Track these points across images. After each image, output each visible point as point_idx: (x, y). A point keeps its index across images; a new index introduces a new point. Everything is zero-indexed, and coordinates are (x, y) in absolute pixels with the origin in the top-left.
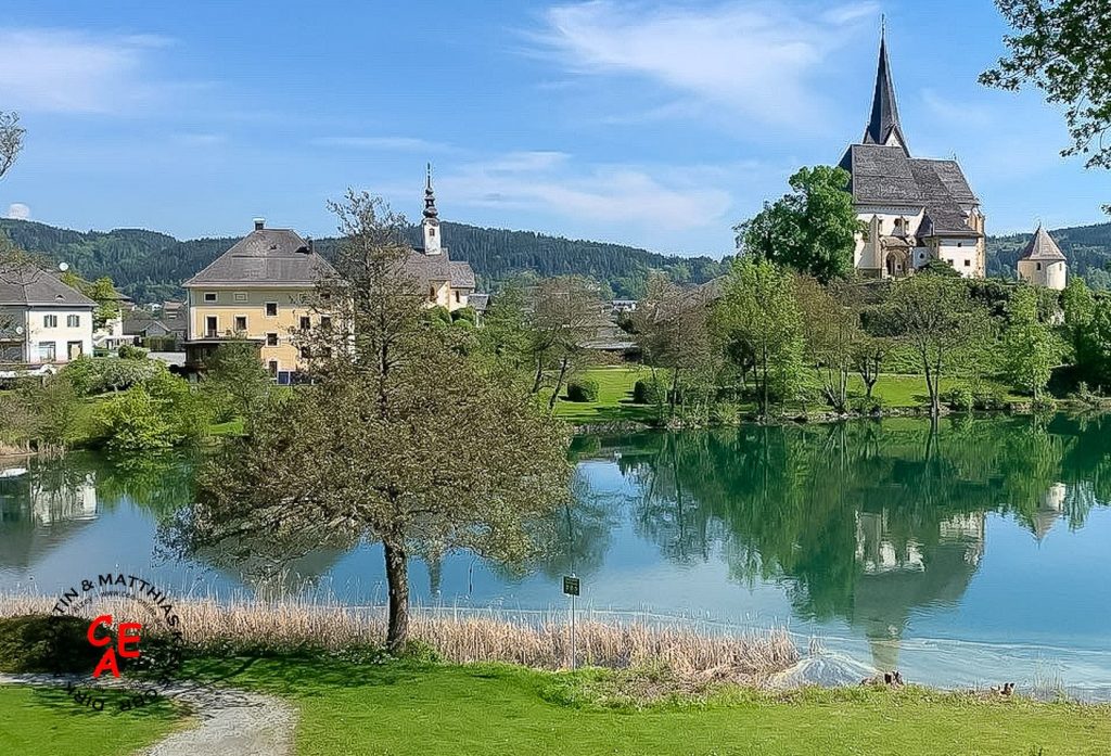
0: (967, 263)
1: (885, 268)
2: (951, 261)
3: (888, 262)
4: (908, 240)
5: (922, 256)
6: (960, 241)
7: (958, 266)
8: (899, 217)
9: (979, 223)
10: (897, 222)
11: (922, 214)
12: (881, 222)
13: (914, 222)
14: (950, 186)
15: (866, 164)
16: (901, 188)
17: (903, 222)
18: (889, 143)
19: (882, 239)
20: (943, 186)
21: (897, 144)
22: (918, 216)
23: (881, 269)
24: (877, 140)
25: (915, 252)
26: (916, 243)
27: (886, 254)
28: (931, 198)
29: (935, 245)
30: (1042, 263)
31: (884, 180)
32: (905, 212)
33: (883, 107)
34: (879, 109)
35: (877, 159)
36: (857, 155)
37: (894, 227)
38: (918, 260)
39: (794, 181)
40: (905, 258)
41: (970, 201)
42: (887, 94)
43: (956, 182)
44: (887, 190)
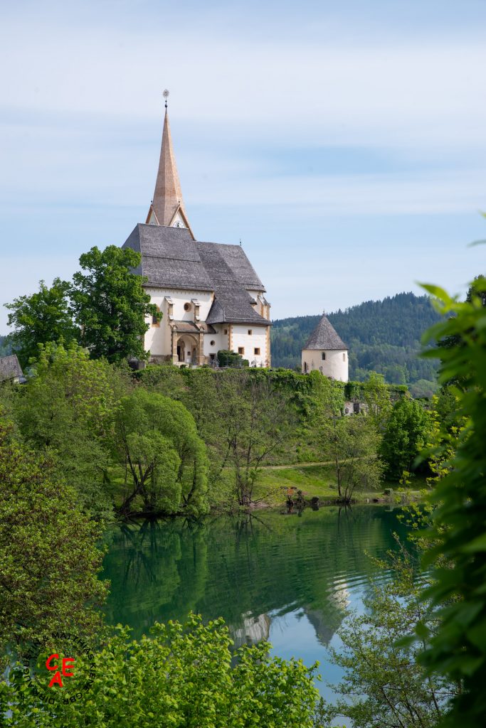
0: (257, 351)
1: (175, 354)
2: (241, 350)
3: (179, 348)
4: (198, 325)
5: (212, 343)
6: (250, 328)
7: (248, 355)
8: (189, 302)
9: (265, 309)
10: (187, 307)
11: (212, 299)
12: (171, 305)
13: (205, 304)
14: (236, 271)
15: (153, 245)
16: (190, 271)
17: (193, 307)
18: (174, 225)
19: (173, 324)
20: (230, 272)
21: (182, 225)
22: (207, 300)
23: (172, 356)
24: (162, 221)
25: (206, 339)
26: (206, 329)
27: (176, 339)
28: (219, 283)
29: (226, 332)
30: (327, 353)
31: (172, 263)
32: (194, 296)
33: (167, 185)
34: (163, 188)
35: (165, 240)
36: (145, 234)
37: (184, 312)
38: (208, 346)
39: (85, 260)
40: (195, 344)
41: (256, 288)
42: (171, 173)
43: (242, 267)
44: (176, 273)
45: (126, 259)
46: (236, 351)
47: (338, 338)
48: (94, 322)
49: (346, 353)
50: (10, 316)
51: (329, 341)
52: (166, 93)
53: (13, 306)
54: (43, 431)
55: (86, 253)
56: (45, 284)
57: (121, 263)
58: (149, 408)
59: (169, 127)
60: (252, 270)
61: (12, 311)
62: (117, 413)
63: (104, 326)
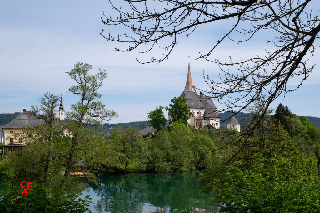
0: (217, 125)
2: (213, 124)
3: (196, 124)
4: (201, 118)
5: (205, 122)
6: (215, 118)
7: (215, 126)
10: (198, 113)
11: (204, 111)
12: (194, 112)
13: (203, 112)
14: (209, 103)
15: (188, 97)
16: (198, 103)
17: (200, 113)
18: (192, 91)
19: (195, 117)
20: (208, 103)
21: (194, 91)
22: (203, 111)
23: (195, 126)
24: (189, 90)
25: (203, 121)
26: (203, 119)
27: (196, 122)
28: (206, 106)
29: (209, 120)
30: (235, 125)
31: (193, 101)
32: (200, 110)
33: (190, 81)
34: (189, 81)
35: (191, 95)
36: (186, 94)
37: (197, 114)
38: (204, 124)
39: (172, 101)
40: (200, 123)
41: (215, 108)
42: (191, 77)
43: (211, 102)
44: (195, 104)
45: (184, 100)
46: (212, 125)
47: (237, 121)
48: (176, 117)
49: (239, 125)
50: (148, 116)
51: (235, 122)
52: (189, 57)
53: (149, 113)
54: (176, 146)
55: (173, 99)
56: (158, 108)
57: (182, 101)
58: (202, 139)
59: (190, 65)
60: (213, 103)
61: (149, 115)
62: (193, 141)
63: (179, 118)
